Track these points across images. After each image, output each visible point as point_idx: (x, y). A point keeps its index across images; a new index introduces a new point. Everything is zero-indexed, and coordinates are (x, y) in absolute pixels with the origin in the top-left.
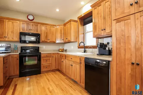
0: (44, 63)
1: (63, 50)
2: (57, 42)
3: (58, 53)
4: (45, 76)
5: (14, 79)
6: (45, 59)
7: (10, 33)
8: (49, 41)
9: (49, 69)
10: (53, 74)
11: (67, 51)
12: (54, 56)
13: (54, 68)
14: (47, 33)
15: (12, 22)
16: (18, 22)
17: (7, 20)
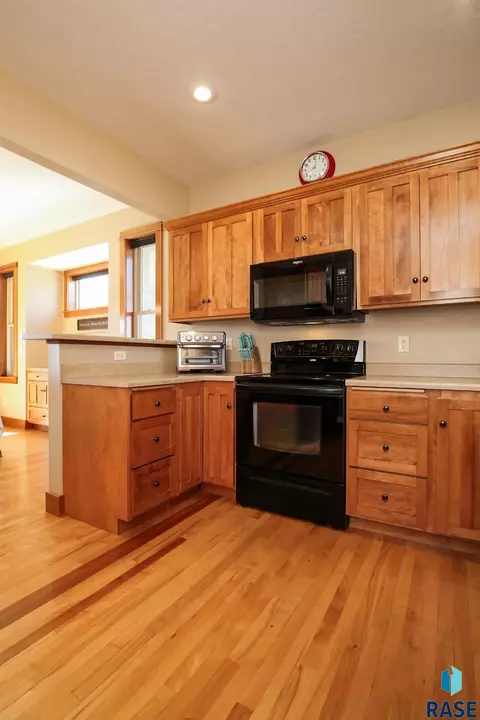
7: (222, 281)
8: (423, 296)
15: (228, 227)
16: (248, 216)
17: (211, 224)
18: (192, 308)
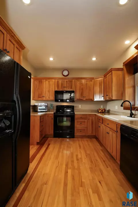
0: (78, 126)
1: (103, 111)
2: (95, 100)
3: (95, 115)
4: (77, 141)
5: (49, 138)
6: (80, 121)
7: (47, 92)
8: (85, 99)
9: (84, 134)
10: (87, 141)
11: (111, 112)
12: (91, 118)
13: (90, 133)
14: (82, 89)
15: (49, 81)
16: (54, 80)
17: (45, 80)
18: (39, 97)
